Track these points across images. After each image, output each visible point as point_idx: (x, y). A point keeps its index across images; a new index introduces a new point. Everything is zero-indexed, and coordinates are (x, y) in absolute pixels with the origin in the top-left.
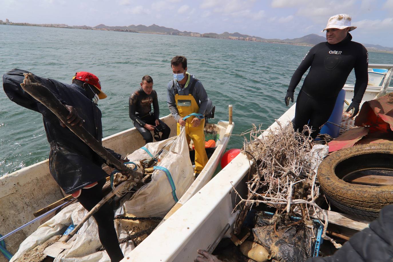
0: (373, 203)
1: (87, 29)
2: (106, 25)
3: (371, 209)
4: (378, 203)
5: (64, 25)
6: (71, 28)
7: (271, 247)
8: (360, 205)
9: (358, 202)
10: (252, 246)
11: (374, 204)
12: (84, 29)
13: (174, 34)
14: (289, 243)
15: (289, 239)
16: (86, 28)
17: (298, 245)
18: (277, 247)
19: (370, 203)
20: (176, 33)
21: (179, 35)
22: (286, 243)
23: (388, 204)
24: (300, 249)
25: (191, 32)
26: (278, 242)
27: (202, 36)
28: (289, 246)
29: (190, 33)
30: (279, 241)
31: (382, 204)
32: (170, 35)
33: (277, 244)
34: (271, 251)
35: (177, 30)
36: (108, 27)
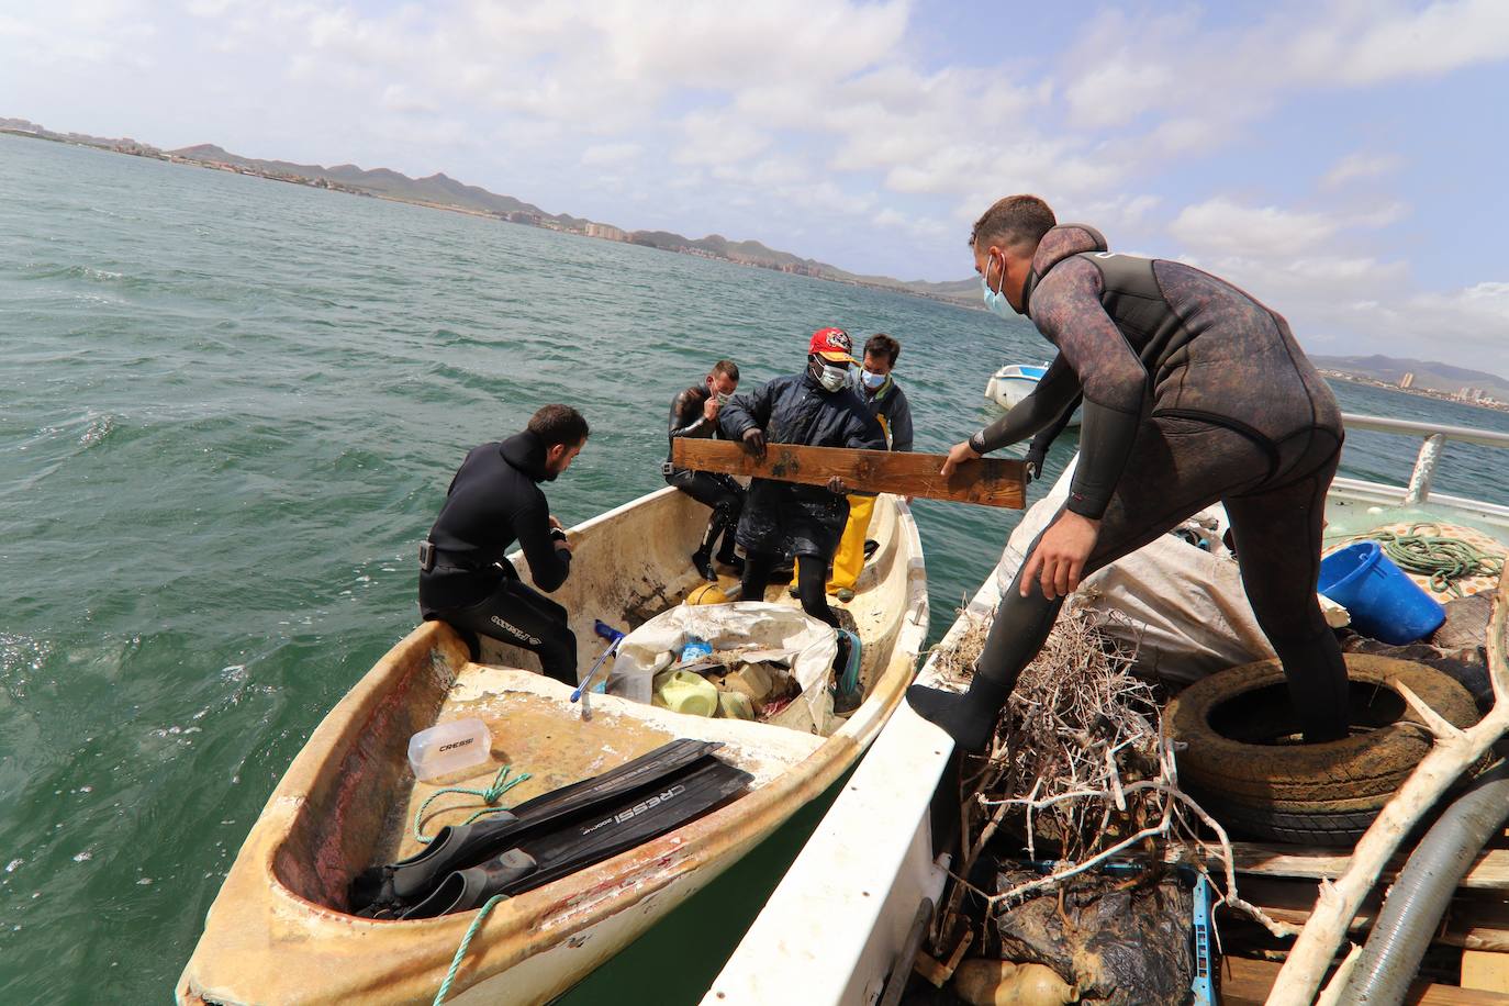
0: (1317, 783)
1: (138, 154)
2: (230, 149)
3: (1314, 805)
4: (1330, 783)
5: (26, 124)
6: (58, 139)
7: (1075, 959)
8: (1288, 796)
9: (1281, 787)
10: (1001, 974)
11: (1321, 785)
12: (121, 150)
13: (519, 219)
14: (1127, 938)
15: (1123, 926)
16: (131, 151)
17: (1152, 942)
18: (1096, 955)
19: (1310, 784)
20: (527, 216)
21: (538, 225)
22: (1118, 938)
23: (1353, 783)
24: (1160, 952)
25: (587, 222)
26: (1091, 941)
27: (629, 240)
28: (1128, 946)
29: (585, 221)
30: (1095, 938)
31: (1338, 785)
32: (505, 220)
33: (1091, 948)
34: (1075, 973)
35: (531, 207)
36: (237, 159)
